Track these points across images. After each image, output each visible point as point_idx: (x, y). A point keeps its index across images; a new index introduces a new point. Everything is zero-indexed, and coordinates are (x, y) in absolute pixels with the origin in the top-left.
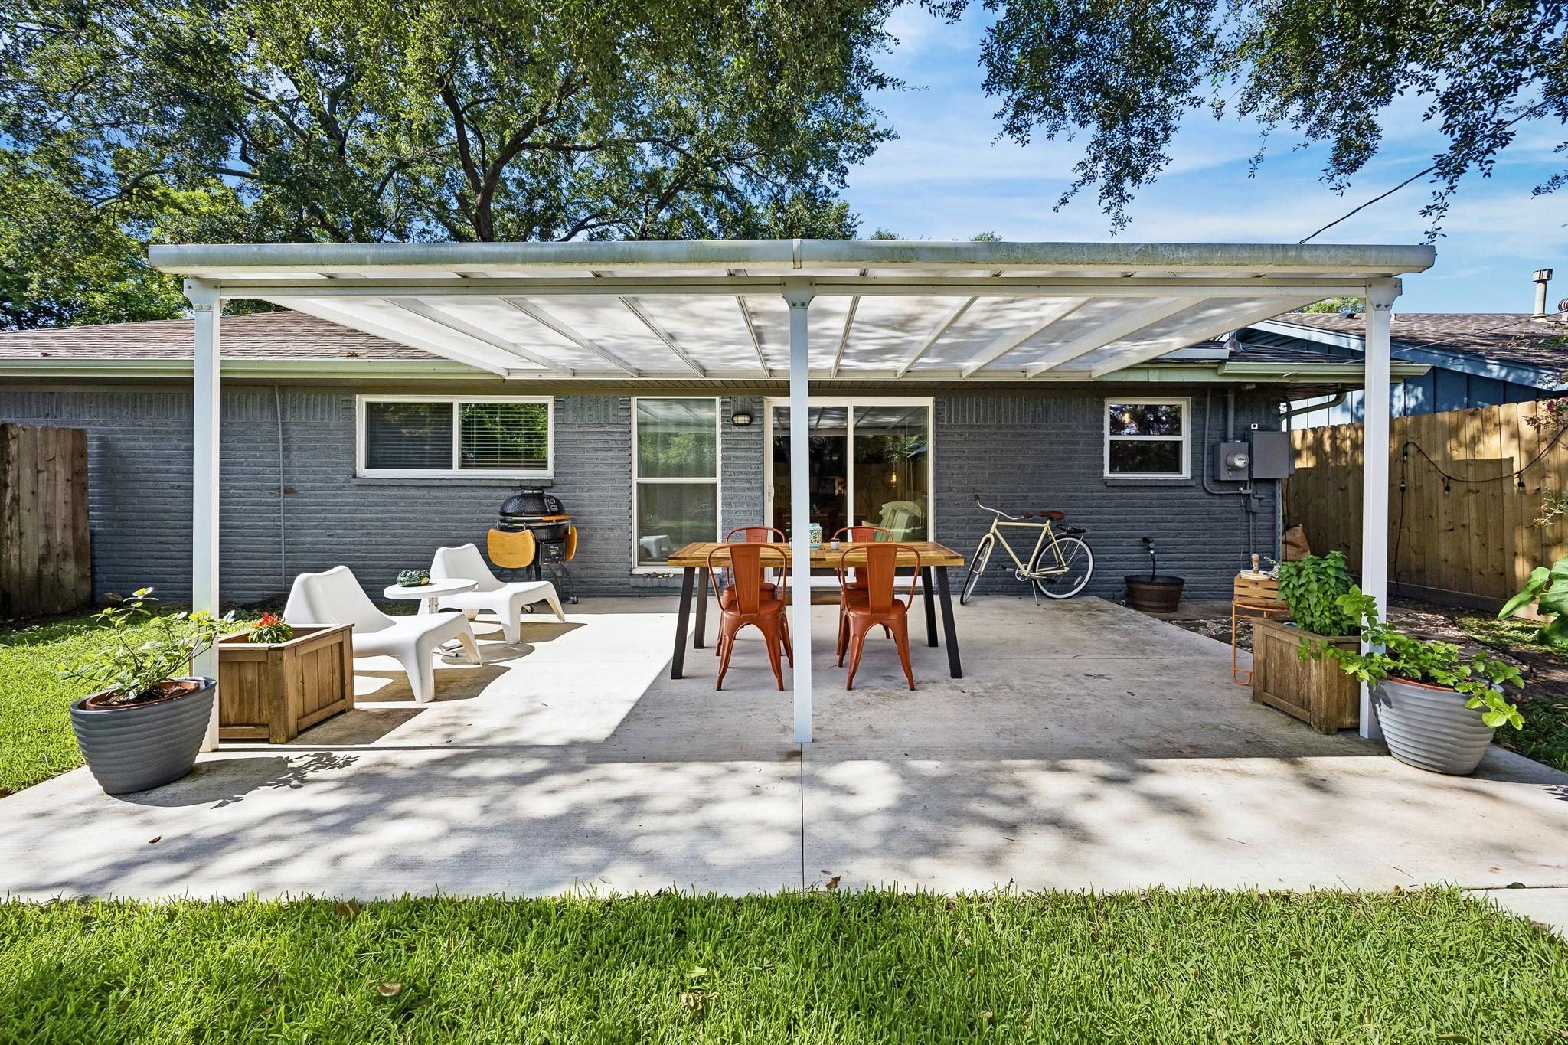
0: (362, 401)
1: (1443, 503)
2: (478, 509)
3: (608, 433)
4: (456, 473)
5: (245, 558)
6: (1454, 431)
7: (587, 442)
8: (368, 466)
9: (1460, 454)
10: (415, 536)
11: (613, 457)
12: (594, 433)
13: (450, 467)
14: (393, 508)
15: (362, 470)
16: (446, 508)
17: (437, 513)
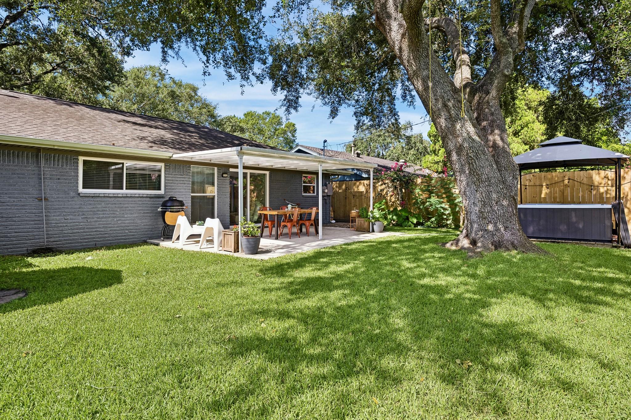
0: (81, 159)
1: (353, 201)
2: (136, 205)
3: (184, 178)
4: (124, 191)
5: (16, 232)
6: (355, 184)
7: (177, 181)
8: (83, 188)
9: (356, 190)
10: (109, 217)
11: (186, 186)
12: (179, 178)
13: (122, 189)
14: (99, 206)
15: (81, 190)
16: (122, 205)
17: (119, 207)
